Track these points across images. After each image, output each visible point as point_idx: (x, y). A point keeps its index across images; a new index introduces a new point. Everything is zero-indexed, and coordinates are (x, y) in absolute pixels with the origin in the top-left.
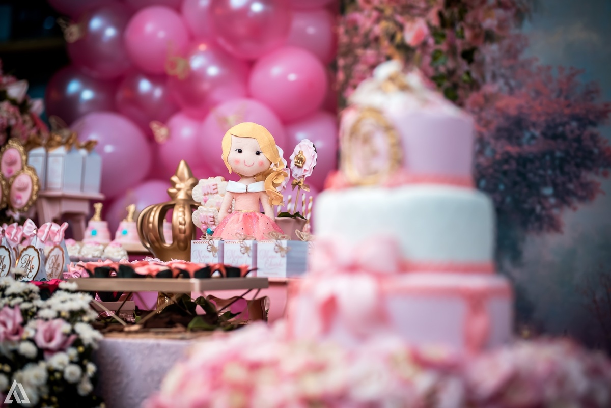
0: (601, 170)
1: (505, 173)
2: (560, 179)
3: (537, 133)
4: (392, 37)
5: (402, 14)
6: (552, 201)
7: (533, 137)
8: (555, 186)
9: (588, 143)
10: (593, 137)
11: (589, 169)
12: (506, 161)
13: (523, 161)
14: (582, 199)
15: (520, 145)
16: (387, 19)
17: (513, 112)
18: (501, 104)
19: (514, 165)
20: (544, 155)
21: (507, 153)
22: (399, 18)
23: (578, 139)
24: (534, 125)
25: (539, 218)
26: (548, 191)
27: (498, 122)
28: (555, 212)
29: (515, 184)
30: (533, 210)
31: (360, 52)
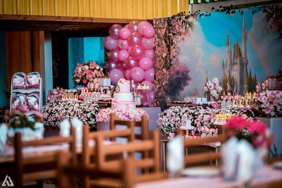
0: (189, 80)
1: (177, 80)
2: (184, 82)
3: (181, 74)
4: (161, 56)
5: (162, 52)
6: (183, 85)
7: (180, 75)
8: (183, 83)
9: (187, 76)
10: (188, 75)
11: (187, 80)
12: (177, 78)
13: (179, 78)
14: (187, 85)
15: (179, 76)
16: (160, 53)
17: (178, 70)
18: (176, 69)
19: (178, 79)
20: (182, 77)
21: (177, 77)
22: (162, 53)
23: (186, 75)
24: (180, 72)
25: (181, 88)
26: (182, 84)
27: (176, 72)
28: (183, 87)
29: (178, 82)
30: (180, 87)
31: (157, 58)
